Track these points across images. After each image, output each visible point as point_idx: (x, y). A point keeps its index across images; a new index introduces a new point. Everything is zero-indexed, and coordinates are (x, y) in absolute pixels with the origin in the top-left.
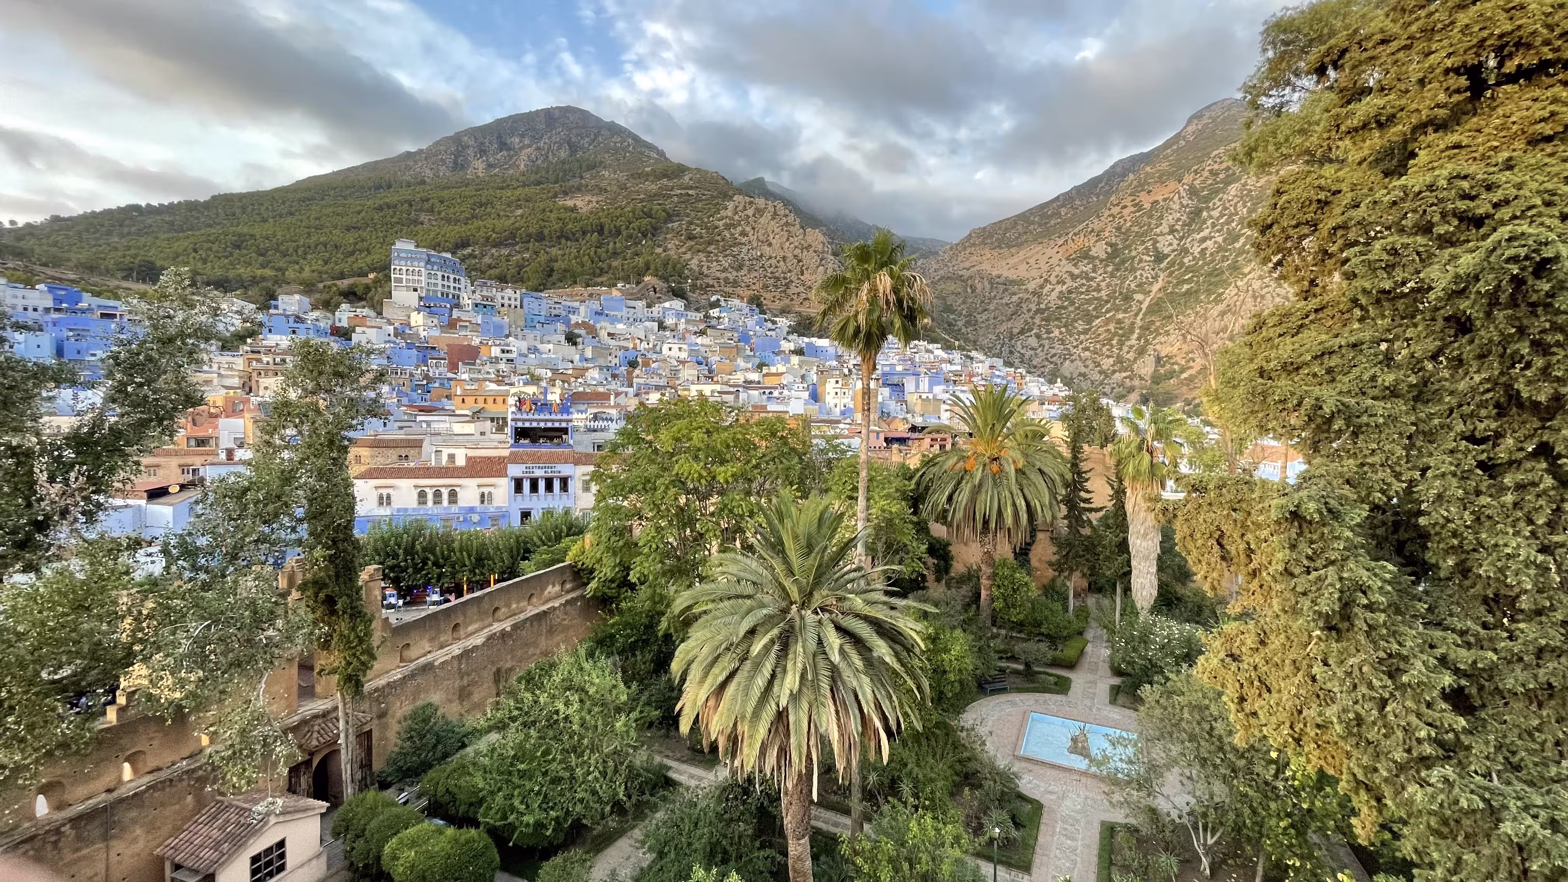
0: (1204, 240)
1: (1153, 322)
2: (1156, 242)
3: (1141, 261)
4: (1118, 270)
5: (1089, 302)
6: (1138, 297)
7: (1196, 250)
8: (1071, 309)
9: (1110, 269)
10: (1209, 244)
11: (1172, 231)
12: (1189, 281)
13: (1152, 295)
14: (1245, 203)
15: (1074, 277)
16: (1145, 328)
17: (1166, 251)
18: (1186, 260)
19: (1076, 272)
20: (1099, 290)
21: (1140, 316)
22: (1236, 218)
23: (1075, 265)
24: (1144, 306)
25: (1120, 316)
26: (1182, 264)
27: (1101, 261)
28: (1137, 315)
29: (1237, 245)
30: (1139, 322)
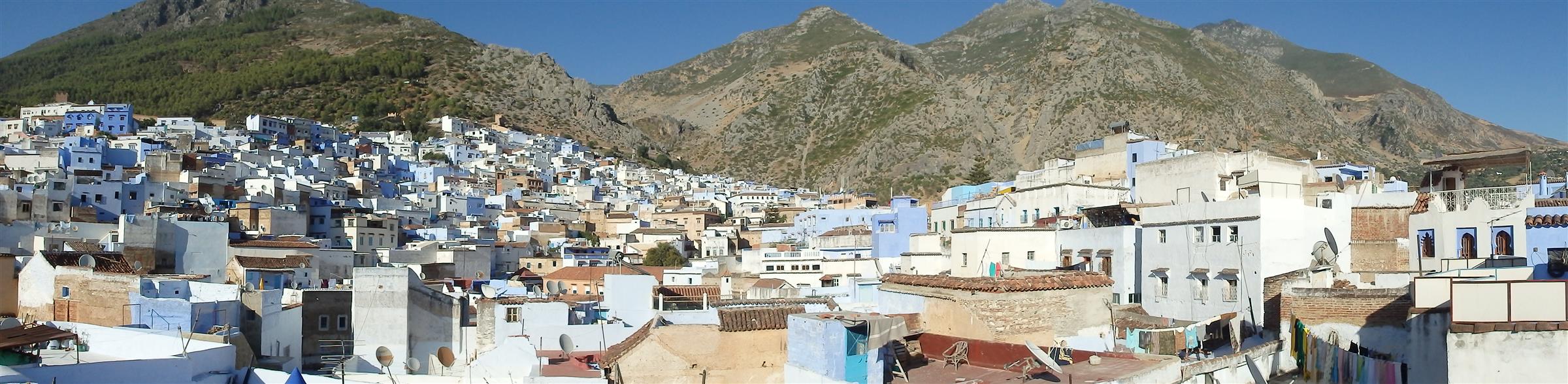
0: (835, 110)
1: (812, 167)
2: (805, 107)
3: (796, 120)
4: (780, 125)
5: (763, 148)
6: (798, 146)
7: (832, 116)
8: (751, 152)
9: (774, 123)
10: (839, 113)
11: (814, 101)
12: (832, 138)
13: (808, 146)
14: (860, 88)
15: (750, 128)
16: (808, 170)
17: (812, 114)
18: (826, 123)
19: (750, 124)
20: (768, 139)
21: (804, 160)
22: (856, 97)
23: (749, 119)
24: (805, 154)
25: (790, 160)
26: (824, 125)
27: (767, 116)
28: (801, 160)
29: (860, 116)
30: (803, 167)
